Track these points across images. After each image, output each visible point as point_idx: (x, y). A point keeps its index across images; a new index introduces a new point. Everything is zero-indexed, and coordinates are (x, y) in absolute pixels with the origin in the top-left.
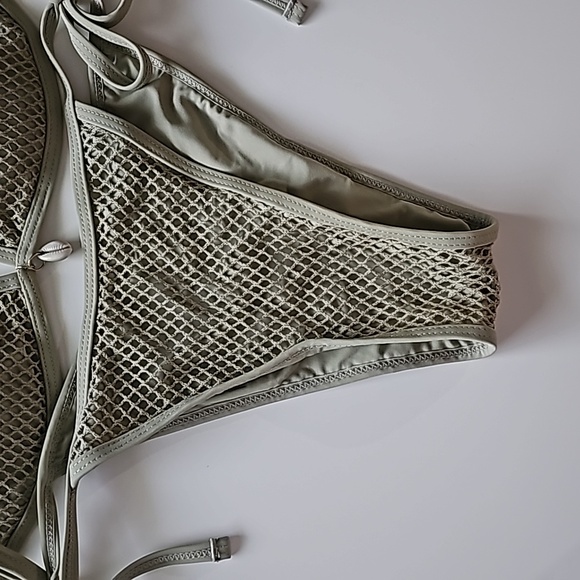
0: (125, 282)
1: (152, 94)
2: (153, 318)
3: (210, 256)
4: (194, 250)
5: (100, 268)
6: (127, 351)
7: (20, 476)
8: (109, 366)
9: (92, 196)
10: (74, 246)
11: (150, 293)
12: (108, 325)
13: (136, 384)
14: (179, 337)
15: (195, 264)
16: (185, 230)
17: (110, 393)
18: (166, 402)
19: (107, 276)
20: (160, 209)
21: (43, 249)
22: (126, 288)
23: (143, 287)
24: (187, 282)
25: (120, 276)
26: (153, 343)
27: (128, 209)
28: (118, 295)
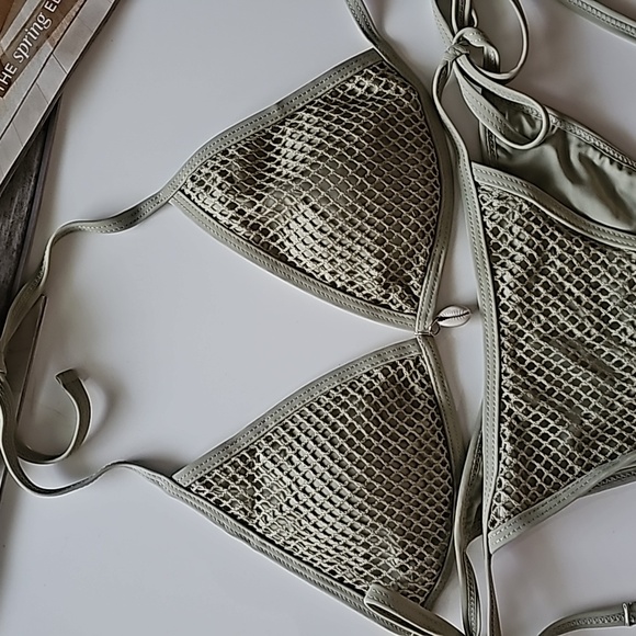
0: (528, 347)
1: (550, 153)
2: (559, 384)
3: (613, 319)
4: (598, 313)
5: (501, 333)
6: (536, 418)
8: (519, 433)
9: (493, 260)
10: (472, 309)
11: (556, 358)
12: (514, 391)
13: (547, 451)
14: (587, 403)
15: (598, 327)
16: (587, 293)
17: (524, 461)
18: (577, 469)
19: (509, 343)
20: (562, 272)
21: (442, 314)
22: (528, 353)
23: (547, 353)
24: (590, 346)
25: (521, 341)
26: (561, 410)
27: (530, 273)
28: (522, 361)
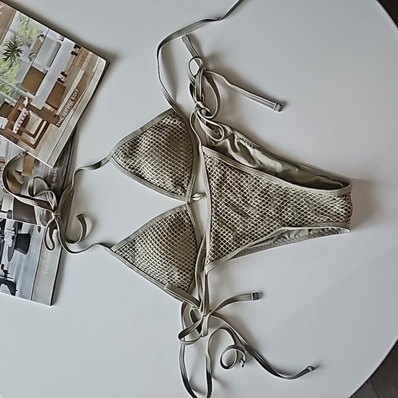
0: (220, 207)
1: (227, 141)
2: (230, 219)
3: (248, 198)
4: (243, 196)
5: (212, 202)
6: (222, 230)
7: (190, 271)
8: (216, 235)
9: (209, 178)
10: (204, 195)
11: (229, 211)
12: (215, 222)
13: (225, 241)
14: (238, 226)
15: (243, 200)
16: (240, 189)
17: (217, 244)
18: (235, 248)
19: (214, 205)
20: (231, 182)
21: (195, 196)
22: (220, 209)
23: (226, 209)
24: (241, 207)
25: (219, 205)
26: (230, 228)
27: (221, 183)
28: (218, 211)
